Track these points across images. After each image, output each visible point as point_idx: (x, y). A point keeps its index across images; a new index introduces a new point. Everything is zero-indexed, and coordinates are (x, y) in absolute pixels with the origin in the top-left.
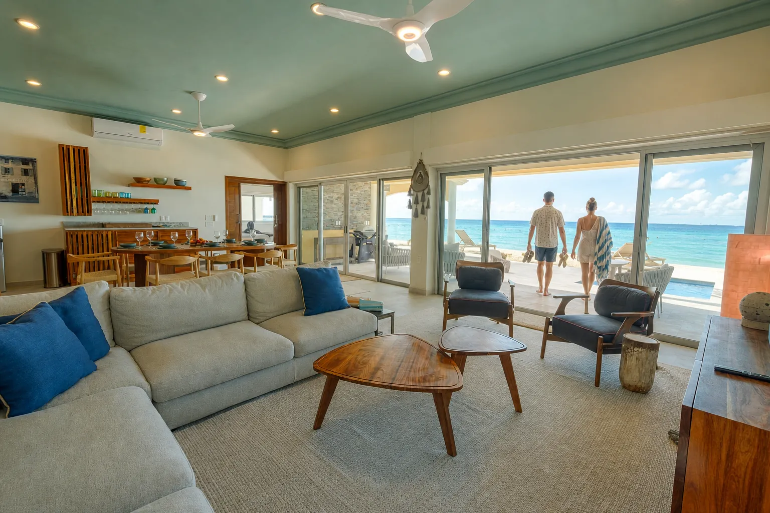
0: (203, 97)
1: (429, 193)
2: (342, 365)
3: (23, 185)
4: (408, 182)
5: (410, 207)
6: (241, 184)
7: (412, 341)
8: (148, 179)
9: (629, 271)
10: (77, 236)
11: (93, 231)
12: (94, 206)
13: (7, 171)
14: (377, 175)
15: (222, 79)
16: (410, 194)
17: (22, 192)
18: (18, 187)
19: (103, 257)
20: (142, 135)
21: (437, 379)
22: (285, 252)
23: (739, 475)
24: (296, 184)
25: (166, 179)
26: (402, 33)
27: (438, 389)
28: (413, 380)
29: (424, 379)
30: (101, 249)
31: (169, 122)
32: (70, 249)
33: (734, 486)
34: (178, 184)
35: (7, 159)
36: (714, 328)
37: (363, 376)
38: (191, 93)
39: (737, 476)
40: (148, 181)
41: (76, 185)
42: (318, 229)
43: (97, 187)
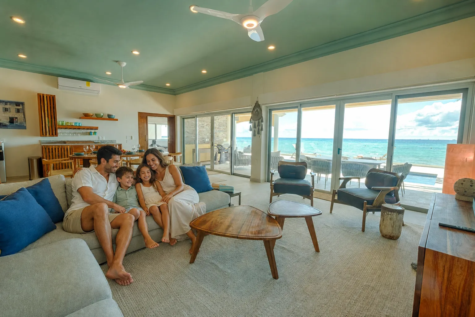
0: (124, 64)
1: (262, 121)
2: (208, 224)
3: (17, 118)
4: (249, 115)
5: (251, 130)
6: (148, 117)
7: (251, 210)
8: (91, 114)
9: (385, 167)
10: (49, 149)
11: (59, 146)
12: (59, 131)
13: (6, 110)
14: (230, 110)
15: (136, 53)
16: (251, 122)
17: (16, 122)
18: (13, 119)
19: (65, 161)
20: (88, 88)
21: (267, 232)
22: (175, 157)
23: (455, 289)
24: (181, 117)
25: (102, 114)
26: (245, 24)
27: (266, 238)
28: (252, 233)
29: (259, 232)
30: (63, 156)
31: (104, 80)
32: (45, 156)
33: (452, 296)
34: (110, 117)
35: (6, 103)
36: (438, 201)
37: (220, 230)
38: (117, 62)
39: (454, 289)
40: (92, 115)
41: (48, 118)
42: (195, 144)
43: (61, 119)
